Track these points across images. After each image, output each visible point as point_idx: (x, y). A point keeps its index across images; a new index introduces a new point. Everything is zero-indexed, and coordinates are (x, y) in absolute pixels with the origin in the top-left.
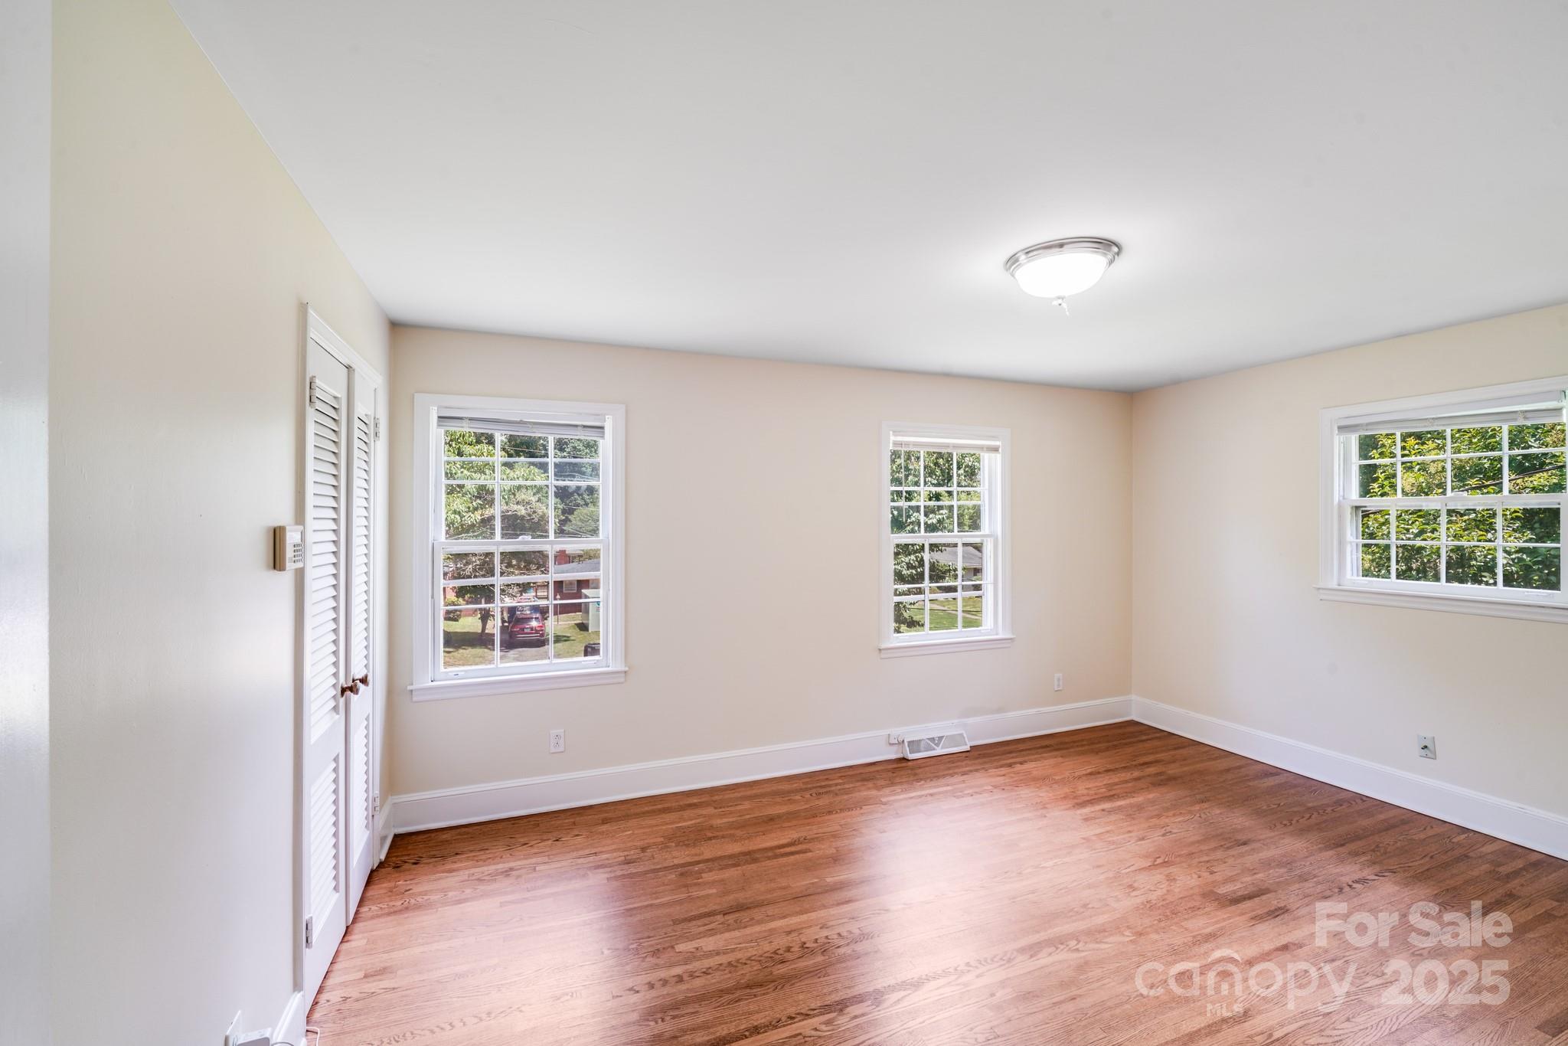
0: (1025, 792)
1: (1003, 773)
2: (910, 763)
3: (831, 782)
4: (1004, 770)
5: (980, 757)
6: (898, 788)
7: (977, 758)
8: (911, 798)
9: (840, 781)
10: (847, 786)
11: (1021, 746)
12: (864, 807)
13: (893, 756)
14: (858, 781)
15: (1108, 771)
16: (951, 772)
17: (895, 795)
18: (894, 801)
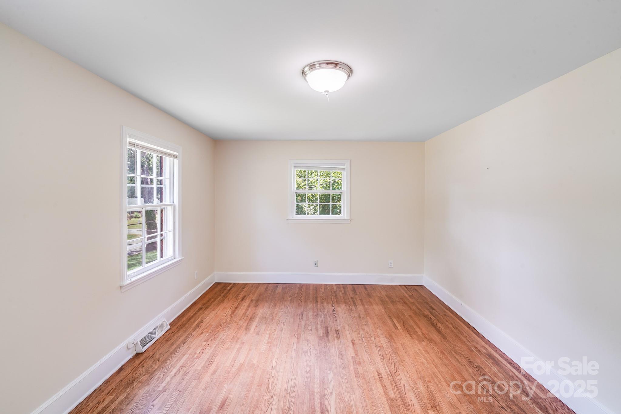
0: (222, 335)
1: (200, 332)
2: (145, 355)
3: (105, 404)
4: (199, 330)
5: (180, 328)
6: (159, 375)
7: (179, 331)
8: (175, 375)
9: (111, 398)
10: (122, 398)
11: (191, 313)
12: (155, 403)
13: (131, 356)
14: (125, 388)
15: (236, 308)
16: (175, 346)
17: (163, 380)
18: (167, 384)
